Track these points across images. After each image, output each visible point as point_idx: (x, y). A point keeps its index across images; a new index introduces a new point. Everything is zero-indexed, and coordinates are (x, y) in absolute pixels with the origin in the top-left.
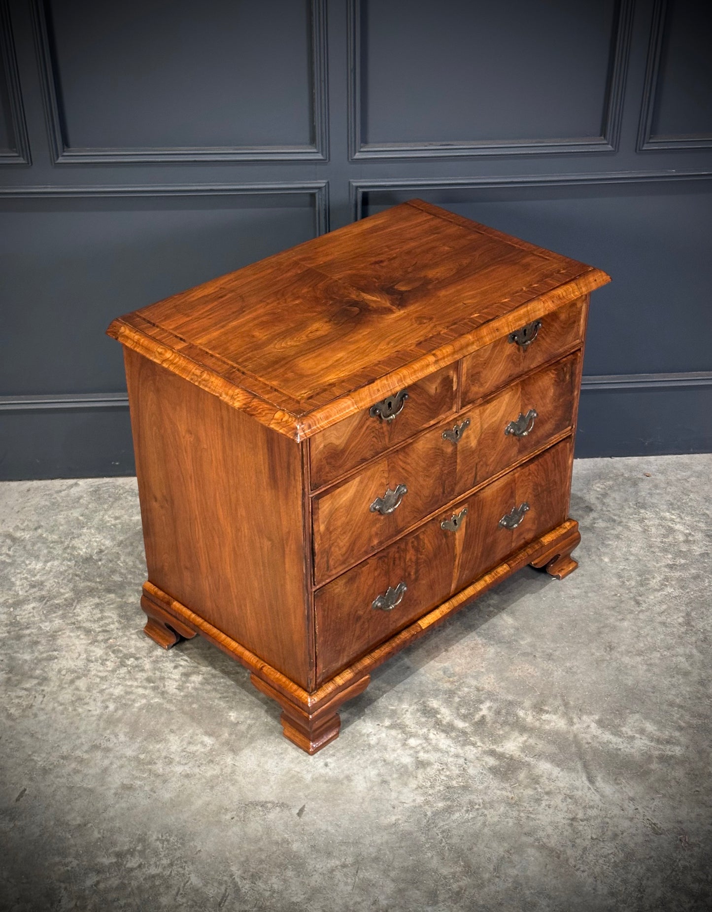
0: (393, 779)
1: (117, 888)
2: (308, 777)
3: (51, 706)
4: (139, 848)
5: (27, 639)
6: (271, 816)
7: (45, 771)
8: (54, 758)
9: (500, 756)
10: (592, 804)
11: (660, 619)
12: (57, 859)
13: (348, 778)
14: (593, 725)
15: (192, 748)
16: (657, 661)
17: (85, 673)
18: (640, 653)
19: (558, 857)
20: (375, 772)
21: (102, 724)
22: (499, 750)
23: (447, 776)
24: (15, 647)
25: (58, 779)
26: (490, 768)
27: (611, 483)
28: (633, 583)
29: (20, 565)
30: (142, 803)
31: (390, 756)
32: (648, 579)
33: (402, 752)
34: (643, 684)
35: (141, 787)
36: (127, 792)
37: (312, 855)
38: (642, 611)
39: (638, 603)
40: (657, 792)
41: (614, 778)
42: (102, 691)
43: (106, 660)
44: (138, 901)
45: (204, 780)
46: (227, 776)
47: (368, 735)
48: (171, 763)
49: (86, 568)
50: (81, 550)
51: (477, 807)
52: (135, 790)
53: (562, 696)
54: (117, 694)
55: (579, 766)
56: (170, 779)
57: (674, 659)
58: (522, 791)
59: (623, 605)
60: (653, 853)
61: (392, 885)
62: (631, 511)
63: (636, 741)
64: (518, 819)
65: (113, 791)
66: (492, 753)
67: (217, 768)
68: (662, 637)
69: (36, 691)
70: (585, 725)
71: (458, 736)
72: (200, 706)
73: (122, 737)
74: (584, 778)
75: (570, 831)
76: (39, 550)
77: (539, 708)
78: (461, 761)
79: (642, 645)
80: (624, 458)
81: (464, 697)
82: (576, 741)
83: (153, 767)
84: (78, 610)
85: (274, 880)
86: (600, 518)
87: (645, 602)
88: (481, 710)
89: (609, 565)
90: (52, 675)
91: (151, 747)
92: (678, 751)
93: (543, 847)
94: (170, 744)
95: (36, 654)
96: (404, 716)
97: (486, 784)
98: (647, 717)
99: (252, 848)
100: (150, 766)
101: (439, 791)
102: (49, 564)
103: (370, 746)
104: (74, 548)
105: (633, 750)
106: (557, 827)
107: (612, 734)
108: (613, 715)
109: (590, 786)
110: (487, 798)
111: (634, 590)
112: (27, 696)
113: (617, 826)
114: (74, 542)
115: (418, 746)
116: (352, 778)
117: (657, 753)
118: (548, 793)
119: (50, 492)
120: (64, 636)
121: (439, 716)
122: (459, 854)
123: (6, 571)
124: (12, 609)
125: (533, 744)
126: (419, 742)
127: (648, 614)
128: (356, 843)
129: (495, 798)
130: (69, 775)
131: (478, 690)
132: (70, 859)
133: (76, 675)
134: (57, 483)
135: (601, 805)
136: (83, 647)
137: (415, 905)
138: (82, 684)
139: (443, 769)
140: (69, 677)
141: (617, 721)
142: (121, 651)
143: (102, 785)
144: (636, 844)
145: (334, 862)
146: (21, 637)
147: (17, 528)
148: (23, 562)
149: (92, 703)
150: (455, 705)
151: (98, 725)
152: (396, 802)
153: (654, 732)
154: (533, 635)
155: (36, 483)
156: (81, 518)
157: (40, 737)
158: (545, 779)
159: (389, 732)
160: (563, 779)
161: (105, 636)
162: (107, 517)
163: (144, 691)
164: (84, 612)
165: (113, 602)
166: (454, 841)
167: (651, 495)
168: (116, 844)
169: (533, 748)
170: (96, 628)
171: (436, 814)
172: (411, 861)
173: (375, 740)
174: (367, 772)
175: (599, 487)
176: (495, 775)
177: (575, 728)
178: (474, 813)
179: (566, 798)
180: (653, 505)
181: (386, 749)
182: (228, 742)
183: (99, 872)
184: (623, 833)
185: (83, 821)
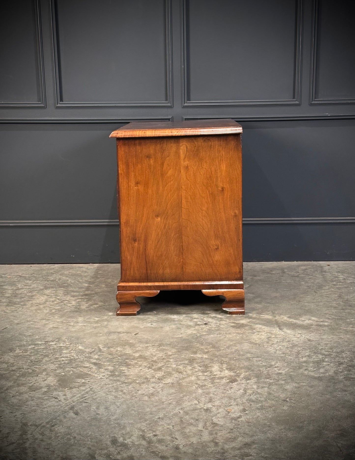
0: (183, 328)
1: (43, 348)
3: (26, 310)
4: (56, 340)
5: (19, 297)
6: (122, 335)
7: (18, 324)
8: (23, 321)
9: (237, 324)
11: (325, 296)
12: (17, 342)
13: (162, 327)
14: (285, 318)
15: (89, 320)
16: (321, 304)
17: (44, 303)
18: (313, 303)
19: (259, 345)
20: (175, 326)
21: (48, 314)
22: (238, 322)
24: (13, 298)
25: (23, 326)
26: (231, 326)
27: (310, 267)
28: (314, 288)
29: (21, 281)
30: (61, 331)
32: (322, 287)
33: (189, 322)
35: (61, 328)
36: (55, 329)
37: (138, 343)
40: (313, 332)
41: (292, 329)
42: (50, 308)
44: (52, 351)
46: (103, 326)
47: (174, 319)
48: (77, 323)
49: (52, 283)
50: (51, 279)
52: (59, 328)
54: (57, 308)
55: (276, 326)
56: (76, 326)
57: (330, 304)
58: (245, 331)
59: (308, 292)
60: (307, 345)
61: (176, 350)
62: (318, 273)
63: (306, 321)
64: (242, 337)
65: (48, 328)
66: (233, 323)
67: (99, 324)
68: (326, 299)
69: (20, 307)
70: (281, 318)
71: (217, 319)
74: (278, 329)
75: (267, 340)
76: (32, 279)
77: (259, 314)
78: (217, 324)
79: (315, 301)
80: (317, 262)
82: (276, 321)
83: (69, 324)
84: (45, 291)
85: (119, 348)
89: (304, 284)
90: (28, 304)
91: (69, 319)
92: (326, 324)
93: (251, 343)
94: (78, 319)
95: (22, 300)
97: (228, 329)
98: (313, 316)
99: (110, 341)
102: (35, 282)
103: (174, 321)
105: (303, 323)
106: (260, 339)
107: (294, 320)
108: (296, 315)
109: (280, 330)
110: (228, 332)
112: (15, 308)
113: (291, 339)
114: (48, 277)
115: (197, 321)
117: (316, 324)
118: (258, 332)
119: (41, 266)
120: (37, 296)
122: (210, 344)
123: (15, 283)
124: (15, 291)
128: (161, 341)
129: (232, 332)
130: (29, 325)
132: (23, 342)
133: (39, 304)
134: (45, 265)
135: (284, 334)
136: (45, 298)
137: (185, 354)
138: (41, 306)
140: (36, 305)
141: (297, 317)
142: (62, 300)
143: (44, 327)
144: (299, 343)
145: (148, 345)
146: (17, 296)
147: (23, 274)
148: (24, 281)
149: (45, 310)
151: (46, 315)
152: (183, 333)
153: (315, 319)
156: (53, 272)
157: (18, 317)
158: (258, 329)
159: (184, 318)
160: (266, 329)
161: (56, 296)
162: (66, 272)
163: (70, 308)
164: (47, 292)
165: (62, 289)
166: (208, 341)
167: (329, 270)
168: (46, 339)
169: (254, 322)
170: (52, 295)
171: (202, 335)
172: (186, 345)
173: (177, 319)
174: (171, 326)
175: (304, 268)
176: (233, 327)
177: (276, 318)
178: (221, 335)
179: (267, 333)
180: (329, 272)
181: (182, 321)
182: (106, 319)
183: (35, 345)
184: (293, 341)
185: (32, 334)
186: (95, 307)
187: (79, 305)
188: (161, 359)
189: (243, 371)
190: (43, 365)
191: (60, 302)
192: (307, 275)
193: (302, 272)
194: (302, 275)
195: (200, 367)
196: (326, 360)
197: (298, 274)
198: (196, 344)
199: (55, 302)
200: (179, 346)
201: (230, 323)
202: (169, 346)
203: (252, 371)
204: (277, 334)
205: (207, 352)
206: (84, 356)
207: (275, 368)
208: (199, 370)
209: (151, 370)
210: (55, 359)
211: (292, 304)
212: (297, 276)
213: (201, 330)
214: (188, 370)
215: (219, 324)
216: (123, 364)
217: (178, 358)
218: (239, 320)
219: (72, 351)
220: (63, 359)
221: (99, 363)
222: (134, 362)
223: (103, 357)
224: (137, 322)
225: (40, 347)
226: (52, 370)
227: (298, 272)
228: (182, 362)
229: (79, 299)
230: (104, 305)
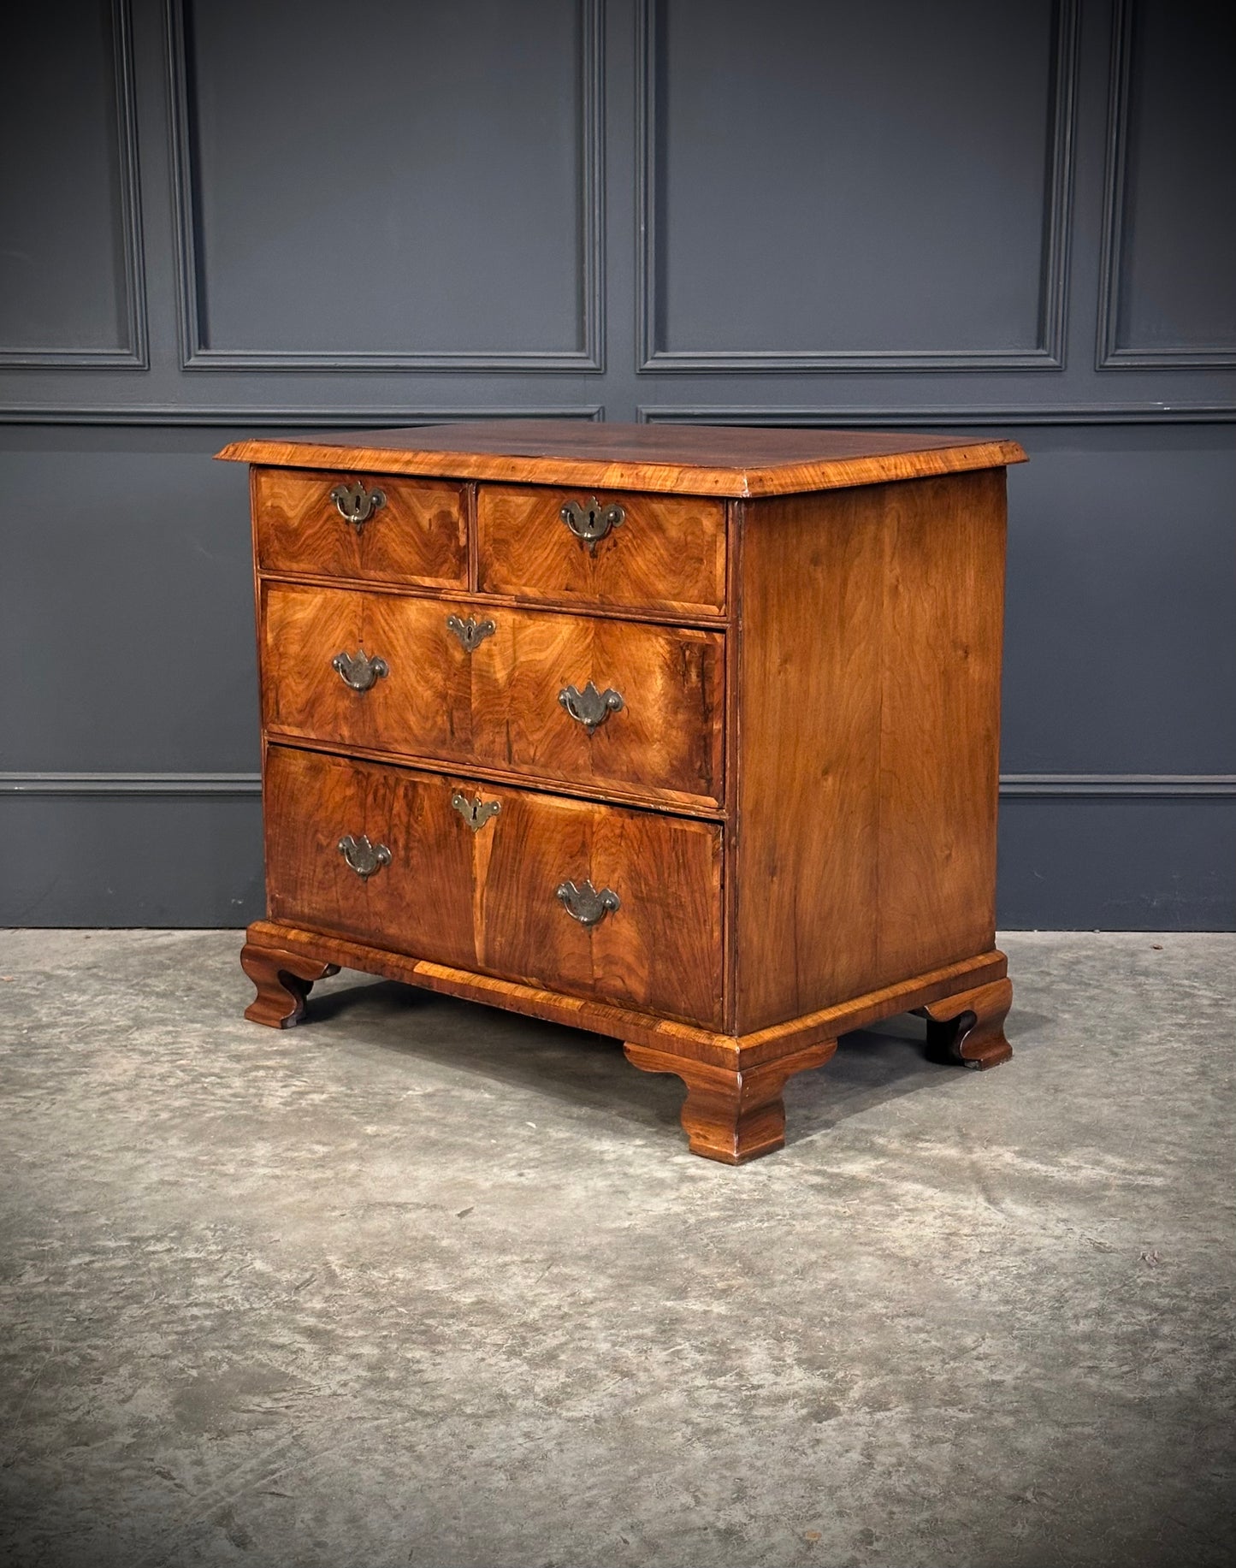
0: (635, 1190)
1: (122, 1268)
3: (63, 1112)
4: (172, 1234)
5: (41, 1057)
6: (412, 1216)
7: (34, 1166)
8: (53, 1156)
9: (832, 1176)
10: (989, 1222)
11: (1151, 1068)
12: (28, 1240)
13: (557, 1187)
14: (1008, 1155)
15: (292, 1154)
16: (1137, 1104)
17: (132, 1085)
18: (1108, 1096)
19: (916, 1265)
20: (605, 1183)
21: (143, 1129)
22: (835, 1170)
23: (732, 1190)
24: (20, 1063)
25: (53, 1173)
26: (811, 1186)
27: (1090, 953)
28: (1110, 1037)
29: (51, 997)
30: (190, 1197)
31: (635, 1171)
32: (1137, 1035)
34: (1107, 1122)
35: (192, 1184)
36: (168, 1187)
37: (473, 1250)
38: (1120, 1061)
39: (1115, 1054)
40: (1111, 1216)
41: (1034, 1201)
42: (152, 1103)
43: (168, 1077)
44: (155, 1280)
45: (303, 1182)
46: (344, 1180)
47: (602, 1153)
48: (251, 1165)
50: (158, 987)
51: (779, 1218)
52: (183, 1185)
53: (958, 1128)
54: (177, 1106)
55: (974, 1188)
56: (245, 1178)
57: (1170, 1104)
58: (864, 1207)
59: (1086, 1055)
60: (1090, 1269)
61: (609, 1281)
62: (1119, 977)
63: (1083, 1171)
64: (851, 1230)
65: (143, 1186)
66: (818, 1173)
67: (330, 1172)
68: (1152, 1083)
69: (42, 1100)
70: (993, 1155)
72: (316, 1119)
73: (173, 1142)
74: (981, 1199)
75: (942, 1243)
76: (90, 985)
77: (912, 1137)
78: (760, 1178)
79: (1113, 1089)
80: (1116, 932)
82: (974, 1167)
83: (219, 1167)
84: (135, 1036)
85: (400, 1269)
86: (1064, 981)
87: (1127, 1053)
89: (1070, 1021)
90: (73, 1087)
91: (221, 1151)
92: (1158, 1182)
93: (887, 1256)
94: (253, 1150)
95: (53, 1069)
97: (800, 1199)
98: (1108, 1150)
99: (370, 1241)
100: (213, 1167)
101: (715, 1202)
102: (101, 998)
103: (602, 1161)
104: (146, 985)
105: (1075, 1179)
106: (919, 1240)
107: (1041, 1163)
108: (1046, 1147)
109: (989, 1207)
110: (798, 1211)
111: (1109, 1043)
112: (27, 1103)
113: (1031, 1243)
114: (147, 981)
116: (564, 1187)
117: (1120, 1182)
118: (908, 1210)
119: (123, 939)
120: (104, 1056)
122: (735, 1256)
123: (27, 1002)
124: (25, 1032)
125: (895, 1167)
127: (1131, 1063)
128: (554, 1243)
129: (815, 1211)
130: (73, 1170)
132: (50, 1240)
133: (113, 1087)
134: (137, 933)
135: (1004, 1223)
136: (134, 1065)
137: (644, 1299)
138: (121, 1097)
140: (101, 1090)
141: (1052, 1153)
142: (196, 1071)
143: (127, 1180)
144: (1061, 1260)
145: (508, 1258)
146: (33, 1055)
147: (59, 967)
148: (59, 995)
149: (132, 1111)
151: (137, 1130)
152: (634, 1210)
153: (1118, 1164)
155: (103, 932)
156: (166, 961)
157: (34, 1137)
158: (908, 1198)
159: (639, 1150)
160: (941, 1199)
161: (174, 1057)
162: (210, 962)
163: (224, 1104)
164: (143, 1038)
165: (195, 1030)
166: (729, 1246)
167: (1160, 965)
168: (134, 1230)
169: (894, 1171)
170: (162, 1050)
171: (704, 1221)
172: (647, 1261)
173: (613, 1156)
174: (590, 1183)
175: (1067, 956)
176: (819, 1191)
177: (974, 1157)
178: (773, 1223)
179: (942, 1215)
180: (1161, 973)
181: (630, 1164)
182: (354, 1151)
183: (95, 1253)
184: (1039, 1249)
185: (84, 1209)
186: (317, 1102)
187: (256, 1095)
188: (554, 1317)
189: (858, 1372)
190: (121, 1338)
191: (187, 1078)
192: (1080, 983)
193: (1063, 972)
194: (1065, 986)
195: (701, 1351)
196: (1166, 1329)
197: (1048, 979)
198: (683, 1256)
199: (172, 1081)
200: (620, 1262)
201: (806, 1172)
202: (582, 1263)
203: (892, 1371)
204: (981, 1219)
205: (725, 1292)
206: (271, 1299)
207: (977, 1362)
208: (698, 1363)
209: (518, 1362)
210: (167, 1314)
211: (1029, 1102)
212: (1046, 990)
213: (701, 1198)
214: (655, 1366)
215: (765, 1178)
216: (414, 1336)
217: (618, 1315)
218: (838, 1162)
219: (228, 1281)
220: (195, 1311)
221: (327, 1332)
222: (455, 1328)
223: (341, 1307)
224: (468, 1165)
225: (113, 1262)
226: (153, 1356)
227: (1049, 974)
228: (633, 1332)
229: (257, 1068)
230: (349, 1096)
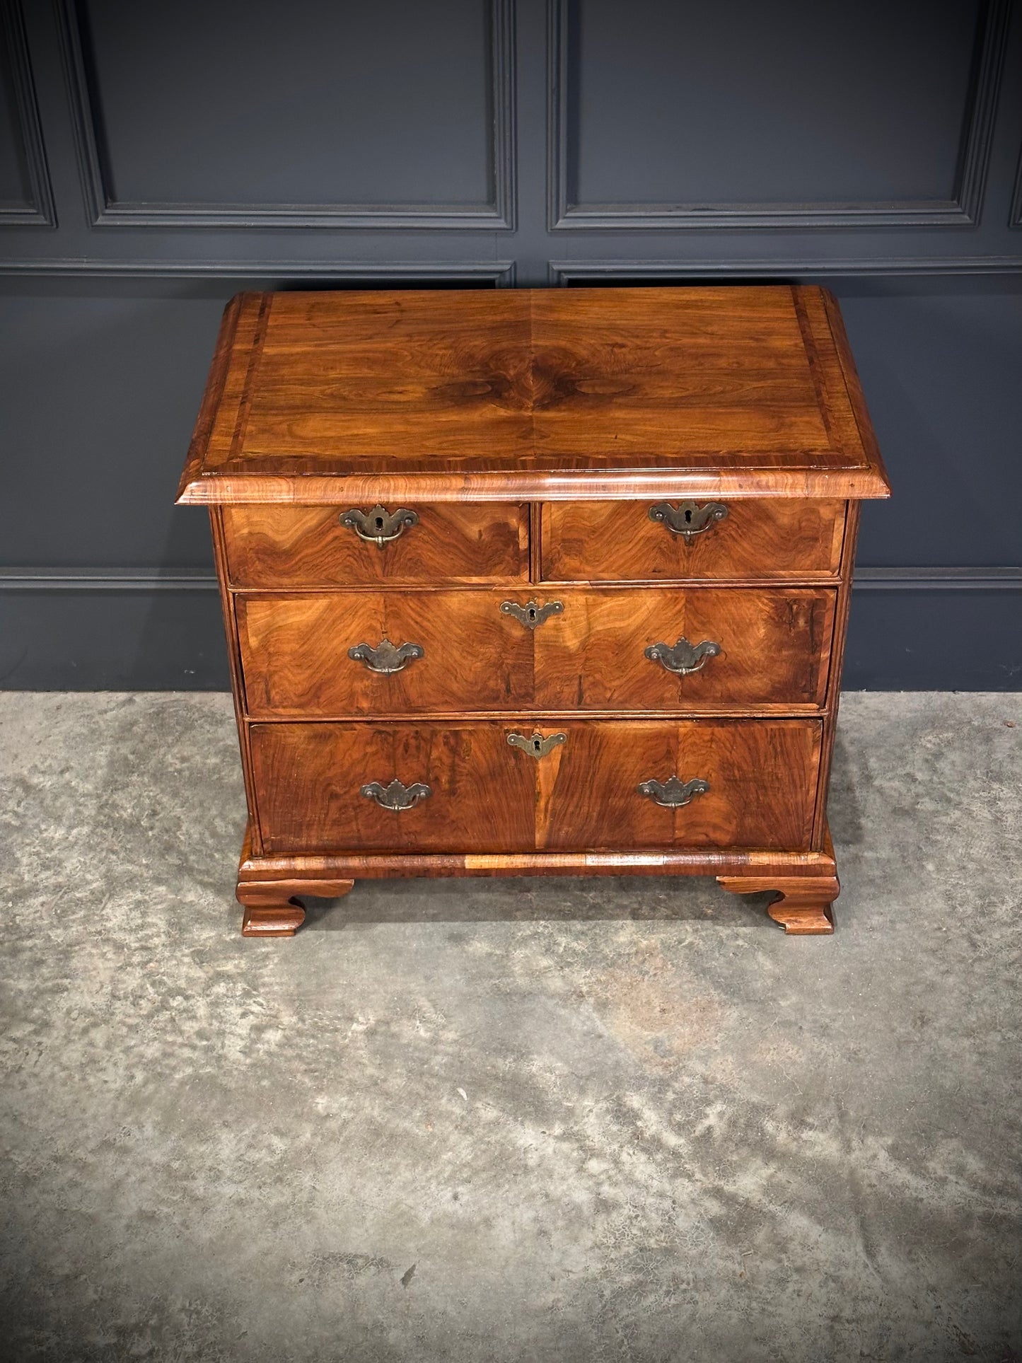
0: (556, 1229)
2: (425, 1217)
3: (49, 1070)
4: (152, 1322)
5: (26, 955)
6: (361, 1281)
7: (28, 1181)
8: (43, 1160)
9: (729, 1200)
10: (867, 1293)
11: (1007, 975)
12: (27, 1332)
13: (488, 1222)
14: (883, 1155)
15: (254, 1155)
16: (995, 1049)
17: (107, 1017)
18: (969, 1033)
20: (531, 1214)
21: (122, 1106)
22: (729, 1188)
23: (642, 1229)
24: (8, 967)
25: (45, 1196)
26: (711, 1220)
27: (950, 735)
28: (970, 910)
29: (31, 830)
30: (166, 1245)
31: (556, 1189)
32: (992, 904)
33: (576, 1183)
34: (968, 1087)
35: (168, 1216)
36: (147, 1225)
37: (417, 1353)
38: (979, 959)
39: (974, 945)
40: (975, 1279)
41: (907, 1250)
42: (127, 1050)
43: (140, 997)
45: (265, 1212)
46: (300, 1208)
47: (526, 1150)
48: (218, 1178)
49: (129, 841)
50: (125, 810)
51: (684, 1286)
52: (159, 1221)
53: (838, 1100)
54: (150, 1057)
55: (853, 1224)
56: (214, 1206)
58: (758, 1263)
59: (949, 947)
62: (977, 785)
63: (949, 1188)
64: (747, 1312)
65: (124, 1222)
66: (717, 1193)
67: (287, 1191)
68: (1008, 1006)
69: (30, 1044)
70: (870, 1153)
71: (666, 1160)
72: (273, 1083)
73: (149, 1130)
74: (860, 1248)
75: (828, 1338)
76: (63, 807)
77: (798, 1120)
78: (667, 1204)
79: (974, 1019)
80: (974, 694)
81: (682, 1093)
82: (854, 1183)
83: (190, 1184)
84: (108, 911)
86: (928, 794)
87: (985, 944)
88: (707, 1116)
89: (934, 876)
90: (57, 1017)
91: (191, 1150)
92: (1014, 1208)
94: (220, 1146)
95: (38, 982)
96: (586, 1120)
97: (701, 1248)
98: (970, 1145)
99: (326, 1334)
100: (185, 1183)
101: (627, 1255)
102: (75, 832)
103: (527, 1170)
104: (115, 806)
105: (943, 1203)
106: (808, 1330)
107: (912, 1172)
108: (916, 1138)
109: (868, 1262)
110: (700, 1273)
111: (969, 922)
112: (17, 1051)
113: (904, 1336)
114: (115, 796)
115: (602, 1173)
116: (494, 1222)
117: (981, 1209)
118: (799, 1270)
119: (90, 712)
120: (82, 953)
121: (639, 1123)
123: (10, 840)
124: (10, 905)
125: (784, 1181)
126: (604, 1166)
127: (988, 964)
128: (488, 1337)
129: (715, 1272)
130: (62, 1189)
131: (706, 1081)
132: (47, 1334)
133: (92, 1019)
134: (103, 698)
135: (882, 1296)
136: (109, 973)
138: (99, 1036)
139: (637, 1216)
140: (81, 1024)
141: (921, 1150)
142: (165, 984)
143: (110, 1211)
146: (19, 951)
147: (35, 768)
148: (37, 826)
149: (111, 1068)
150: (667, 1105)
151: (115, 1107)
152: (558, 1270)
153: (979, 1173)
154: (801, 991)
155: (71, 697)
156: (131, 757)
157: (26, 1121)
161: (144, 956)
162: (170, 758)
163: (191, 1053)
164: (116, 914)
165: (162, 899)
166: (641, 1344)
167: (1012, 758)
168: (119, 1312)
169: (783, 1189)
170: (132, 941)
171: (618, 1294)
173: (535, 1158)
175: (930, 741)
176: (718, 1231)
177: (853, 1158)
178: (679, 1297)
179: (827, 1276)
180: (1014, 776)
181: (551, 1174)
182: (309, 1149)
184: (912, 1348)
185: (74, 1269)
186: (273, 1048)
187: (218, 1033)
191: (158, 1000)
192: (942, 798)
193: (927, 776)
194: (927, 805)
197: (916, 789)
199: (144, 1006)
201: (705, 1191)
204: (860, 1290)
212: (912, 812)
215: (670, 1202)
218: (734, 1169)
224: (410, 1175)
227: (914, 780)
229: (220, 976)
230: (300, 1033)
